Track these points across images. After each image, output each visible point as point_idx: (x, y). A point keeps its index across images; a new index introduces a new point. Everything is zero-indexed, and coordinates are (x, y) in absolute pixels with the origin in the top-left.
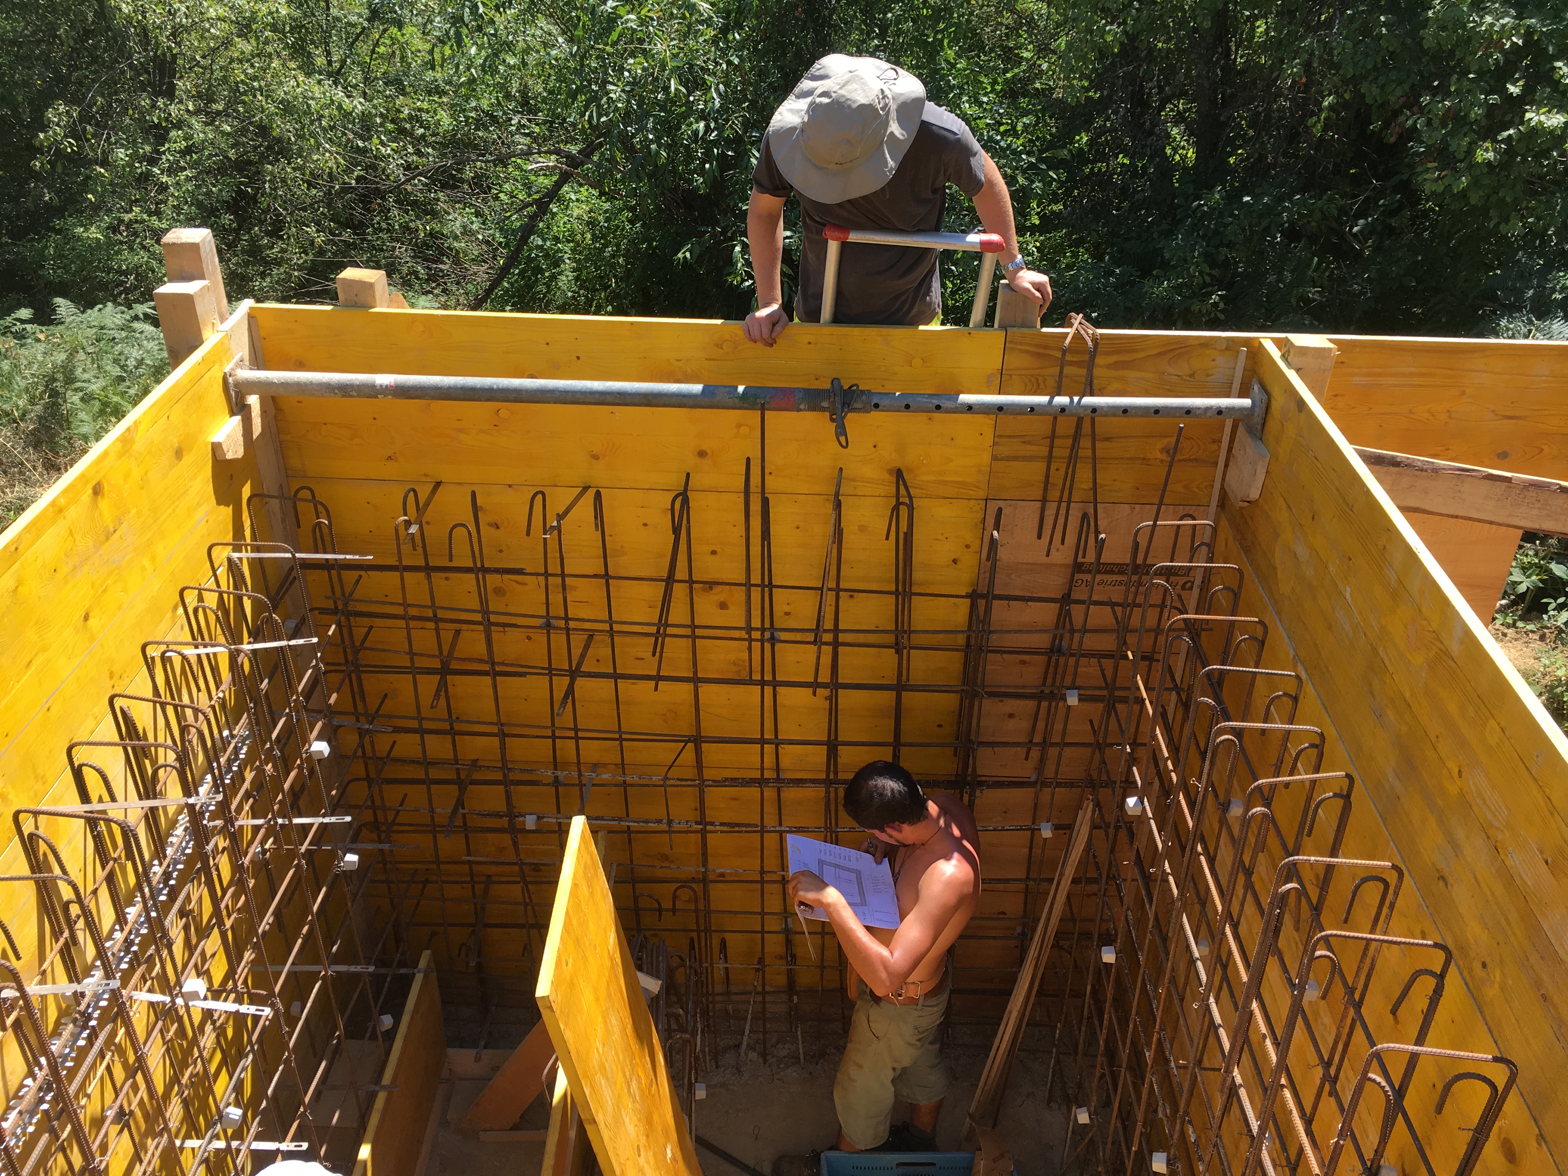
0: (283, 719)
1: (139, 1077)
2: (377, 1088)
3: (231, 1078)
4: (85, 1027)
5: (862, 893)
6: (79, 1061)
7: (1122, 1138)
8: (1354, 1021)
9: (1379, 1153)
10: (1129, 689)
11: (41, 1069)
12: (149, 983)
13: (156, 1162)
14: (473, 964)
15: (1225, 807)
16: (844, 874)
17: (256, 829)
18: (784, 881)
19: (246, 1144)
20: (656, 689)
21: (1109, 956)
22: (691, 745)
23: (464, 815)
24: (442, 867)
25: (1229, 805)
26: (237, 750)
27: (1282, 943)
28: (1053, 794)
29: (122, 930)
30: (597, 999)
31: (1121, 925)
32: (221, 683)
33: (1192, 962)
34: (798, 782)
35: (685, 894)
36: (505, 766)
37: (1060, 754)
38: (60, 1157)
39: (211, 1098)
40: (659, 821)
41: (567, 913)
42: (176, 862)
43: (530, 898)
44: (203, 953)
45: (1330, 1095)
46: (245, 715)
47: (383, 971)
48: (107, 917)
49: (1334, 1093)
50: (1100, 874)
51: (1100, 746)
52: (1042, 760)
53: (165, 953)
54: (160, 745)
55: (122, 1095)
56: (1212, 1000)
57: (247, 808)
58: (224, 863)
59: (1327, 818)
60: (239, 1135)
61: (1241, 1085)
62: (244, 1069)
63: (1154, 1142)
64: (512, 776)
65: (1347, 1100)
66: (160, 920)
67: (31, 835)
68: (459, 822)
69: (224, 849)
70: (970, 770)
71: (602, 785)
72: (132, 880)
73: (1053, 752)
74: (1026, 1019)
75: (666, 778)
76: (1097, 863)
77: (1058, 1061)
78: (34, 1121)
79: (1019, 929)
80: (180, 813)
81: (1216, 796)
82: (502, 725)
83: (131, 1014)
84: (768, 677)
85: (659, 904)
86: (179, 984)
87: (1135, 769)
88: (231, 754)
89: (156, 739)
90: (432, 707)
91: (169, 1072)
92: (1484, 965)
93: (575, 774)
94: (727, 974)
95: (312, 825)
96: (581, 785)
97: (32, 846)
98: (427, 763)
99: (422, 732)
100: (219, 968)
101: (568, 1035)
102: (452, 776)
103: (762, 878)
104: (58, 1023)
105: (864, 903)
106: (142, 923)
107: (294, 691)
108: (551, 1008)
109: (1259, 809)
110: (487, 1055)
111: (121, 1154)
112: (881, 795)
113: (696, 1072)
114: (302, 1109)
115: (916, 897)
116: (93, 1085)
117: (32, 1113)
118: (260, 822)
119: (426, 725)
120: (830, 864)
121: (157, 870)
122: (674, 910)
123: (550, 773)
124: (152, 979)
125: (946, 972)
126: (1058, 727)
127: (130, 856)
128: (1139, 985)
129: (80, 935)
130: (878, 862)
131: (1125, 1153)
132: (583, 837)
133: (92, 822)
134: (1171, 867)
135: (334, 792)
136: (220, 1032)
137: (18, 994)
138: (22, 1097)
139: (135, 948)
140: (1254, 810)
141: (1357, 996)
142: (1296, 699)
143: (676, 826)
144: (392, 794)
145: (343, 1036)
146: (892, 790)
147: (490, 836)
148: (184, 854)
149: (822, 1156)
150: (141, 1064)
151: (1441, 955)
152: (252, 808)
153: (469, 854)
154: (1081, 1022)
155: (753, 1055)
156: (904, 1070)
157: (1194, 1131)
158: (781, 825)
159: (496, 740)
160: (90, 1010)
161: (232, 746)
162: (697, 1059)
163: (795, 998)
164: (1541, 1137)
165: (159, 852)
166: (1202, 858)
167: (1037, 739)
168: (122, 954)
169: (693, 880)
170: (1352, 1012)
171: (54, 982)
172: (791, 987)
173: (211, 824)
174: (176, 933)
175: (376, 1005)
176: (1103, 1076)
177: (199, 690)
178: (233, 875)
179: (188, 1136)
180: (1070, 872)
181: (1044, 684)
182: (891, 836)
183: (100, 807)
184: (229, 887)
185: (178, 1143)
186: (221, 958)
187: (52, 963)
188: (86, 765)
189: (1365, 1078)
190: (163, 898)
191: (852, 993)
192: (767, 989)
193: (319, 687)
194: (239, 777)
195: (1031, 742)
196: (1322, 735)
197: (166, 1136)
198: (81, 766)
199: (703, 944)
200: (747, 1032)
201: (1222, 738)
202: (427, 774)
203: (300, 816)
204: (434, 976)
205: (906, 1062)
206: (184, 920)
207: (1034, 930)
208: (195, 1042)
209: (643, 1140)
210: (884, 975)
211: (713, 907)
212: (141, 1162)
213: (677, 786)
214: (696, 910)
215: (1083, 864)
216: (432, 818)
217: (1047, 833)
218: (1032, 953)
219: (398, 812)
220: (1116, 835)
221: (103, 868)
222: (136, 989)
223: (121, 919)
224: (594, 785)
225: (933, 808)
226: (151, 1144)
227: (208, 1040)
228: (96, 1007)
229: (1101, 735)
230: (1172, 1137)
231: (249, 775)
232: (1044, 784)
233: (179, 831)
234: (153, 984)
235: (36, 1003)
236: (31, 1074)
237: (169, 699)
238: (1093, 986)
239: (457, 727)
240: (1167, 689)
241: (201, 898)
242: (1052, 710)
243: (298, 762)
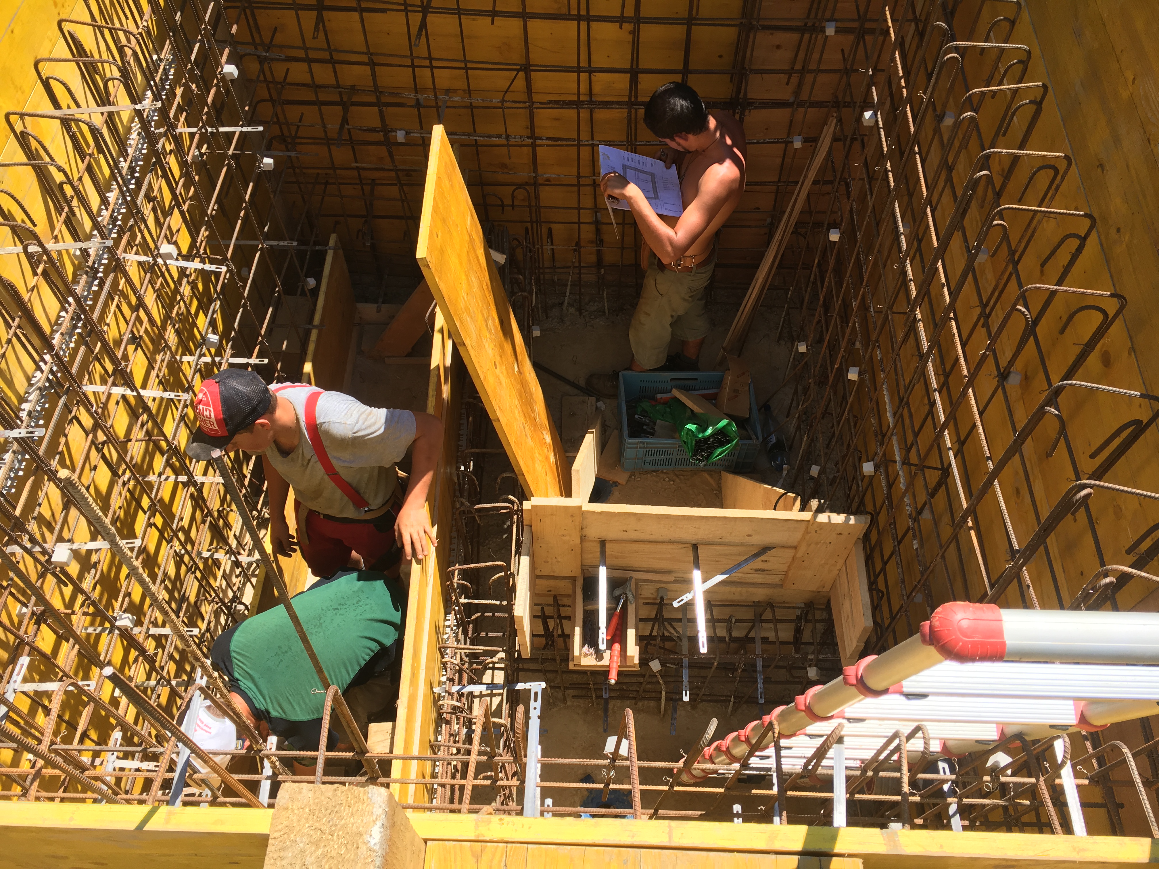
0: (198, 45)
1: (142, 313)
2: (311, 327)
3: (206, 316)
4: (95, 278)
5: (655, 190)
6: (95, 300)
7: (828, 362)
8: (1011, 275)
9: (1011, 363)
10: (876, 20)
11: (70, 305)
12: (135, 248)
13: (165, 371)
14: (368, 244)
15: (940, 118)
16: (642, 176)
17: (192, 135)
18: (595, 185)
19: (225, 359)
20: (492, 23)
21: (834, 236)
22: (521, 74)
23: (349, 130)
24: (339, 172)
25: (943, 117)
26: (166, 72)
27: (966, 222)
28: (806, 112)
29: (107, 209)
30: (461, 263)
31: (846, 215)
32: (144, 14)
33: (897, 235)
34: (607, 105)
35: (521, 194)
36: (377, 90)
37: (815, 78)
38: (97, 365)
39: (195, 330)
40: (499, 136)
41: (434, 198)
42: (137, 160)
43: (406, 197)
44: (169, 227)
45: (983, 326)
46: (168, 41)
47: (303, 248)
48: (94, 201)
49: (986, 325)
50: (835, 176)
51: (848, 71)
52: (800, 85)
53: (143, 226)
54: (105, 61)
55: (131, 324)
56: (908, 262)
57: (182, 119)
58: (172, 162)
59: (1019, 123)
60: (219, 352)
61: (920, 320)
62: (214, 312)
63: (851, 360)
64: (385, 99)
65: (994, 330)
66: (134, 201)
67: (22, 133)
68: (346, 136)
69: (171, 151)
70: (742, 94)
71: (454, 107)
72: (107, 172)
73: (809, 78)
74: (768, 283)
75: (503, 101)
76: (833, 167)
77: (788, 314)
78: (73, 340)
79: (769, 220)
80: (133, 121)
81: (935, 110)
82: (371, 54)
83: (127, 268)
84: (583, 12)
85: (502, 201)
86: (157, 248)
87: (874, 88)
88: (162, 75)
89: (100, 56)
90: (314, 38)
91: (163, 312)
92: (1118, 230)
93: (432, 96)
94: (553, 254)
95: (235, 133)
96: (437, 107)
97: (25, 142)
98: (316, 87)
99: (309, 61)
100: (184, 240)
101: (442, 286)
102: (337, 98)
103: (579, 182)
104: (75, 275)
105: (656, 197)
106: (121, 205)
107: (202, 21)
108: (428, 266)
109: (969, 113)
110: (385, 307)
111: (139, 364)
112: (672, 110)
113: (533, 320)
114: (260, 338)
115: (696, 192)
116: (109, 317)
117: (71, 334)
118: (194, 130)
119: (312, 55)
120: (631, 168)
121: (124, 165)
122: (513, 206)
123: (412, 96)
124: (136, 245)
125: (714, 249)
126: (816, 56)
127: (100, 151)
128: (854, 255)
129: (76, 210)
130: (668, 167)
131: (829, 369)
132: (442, 142)
133: (66, 123)
134: (891, 166)
135: (247, 108)
136: (194, 286)
137: (40, 250)
138: (61, 324)
139: (119, 223)
140: (965, 115)
141: (1016, 257)
142: (1013, 23)
143: (512, 141)
144: (293, 113)
145: (281, 292)
146: (682, 106)
147: (371, 148)
148: (140, 153)
149: (620, 374)
150: (141, 304)
151: (1087, 222)
152: (186, 119)
153: (356, 162)
154: (807, 287)
155: (572, 310)
156: (679, 317)
157: (881, 353)
158: (593, 139)
159: (367, 68)
160: (96, 266)
161: (162, 68)
162: (533, 311)
163: (602, 271)
164: (1133, 349)
165: (123, 152)
166: (918, 156)
167: (798, 67)
168: (111, 226)
169: (527, 183)
170: (1010, 268)
171: (64, 242)
172: (599, 263)
173: (157, 131)
174: (147, 210)
175: (302, 270)
176: (819, 322)
177: (127, 18)
178: (181, 170)
179: (183, 354)
180: (812, 175)
181: (808, 17)
182: (679, 144)
183: (69, 112)
184: (180, 179)
185: (178, 358)
186: (184, 231)
187: (60, 231)
188: (52, 78)
189: (1014, 309)
190: (132, 186)
191: (644, 263)
192: (582, 264)
193: (221, 22)
194: (172, 94)
195: (792, 68)
196: (1029, 53)
197: (168, 353)
198: (48, 79)
199: (535, 232)
200: (568, 294)
201: (949, 56)
202: (317, 97)
203: (223, 126)
204: (341, 252)
205: (681, 312)
206: (151, 203)
207: (780, 221)
208: (176, 291)
209: (498, 358)
210: (670, 249)
211: (542, 205)
212: (154, 369)
213: (512, 108)
214: (530, 206)
215: (822, 169)
216: (325, 132)
217: (798, 144)
218: (777, 237)
219: (298, 127)
220: (850, 146)
221: (83, 162)
222: (125, 251)
223: (105, 201)
224: (447, 107)
225: (712, 123)
226: (159, 358)
227: (186, 290)
228: (100, 264)
229: (850, 63)
230: (864, 357)
231: (179, 91)
232: (801, 104)
233: (134, 135)
234: (137, 249)
235: (55, 256)
236: (63, 309)
237: (104, 24)
238: (819, 261)
239: (336, 56)
240: (908, 21)
241: (160, 187)
242: (812, 42)
243: (215, 81)
